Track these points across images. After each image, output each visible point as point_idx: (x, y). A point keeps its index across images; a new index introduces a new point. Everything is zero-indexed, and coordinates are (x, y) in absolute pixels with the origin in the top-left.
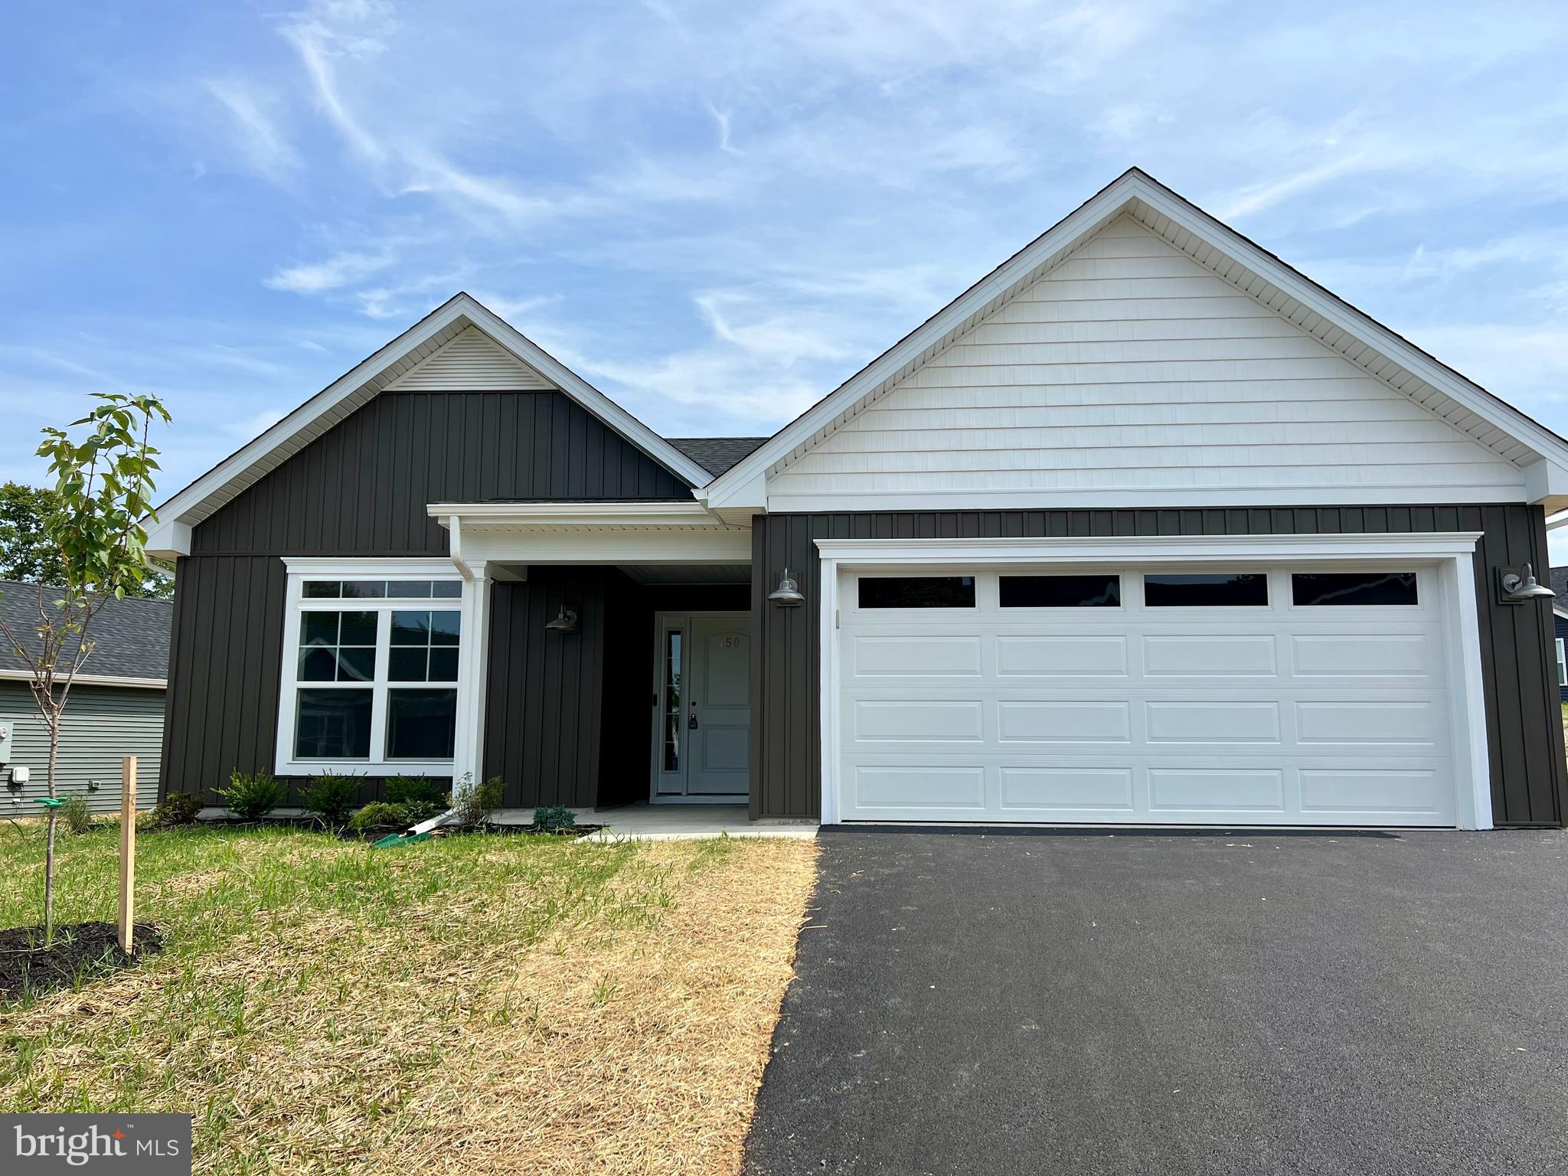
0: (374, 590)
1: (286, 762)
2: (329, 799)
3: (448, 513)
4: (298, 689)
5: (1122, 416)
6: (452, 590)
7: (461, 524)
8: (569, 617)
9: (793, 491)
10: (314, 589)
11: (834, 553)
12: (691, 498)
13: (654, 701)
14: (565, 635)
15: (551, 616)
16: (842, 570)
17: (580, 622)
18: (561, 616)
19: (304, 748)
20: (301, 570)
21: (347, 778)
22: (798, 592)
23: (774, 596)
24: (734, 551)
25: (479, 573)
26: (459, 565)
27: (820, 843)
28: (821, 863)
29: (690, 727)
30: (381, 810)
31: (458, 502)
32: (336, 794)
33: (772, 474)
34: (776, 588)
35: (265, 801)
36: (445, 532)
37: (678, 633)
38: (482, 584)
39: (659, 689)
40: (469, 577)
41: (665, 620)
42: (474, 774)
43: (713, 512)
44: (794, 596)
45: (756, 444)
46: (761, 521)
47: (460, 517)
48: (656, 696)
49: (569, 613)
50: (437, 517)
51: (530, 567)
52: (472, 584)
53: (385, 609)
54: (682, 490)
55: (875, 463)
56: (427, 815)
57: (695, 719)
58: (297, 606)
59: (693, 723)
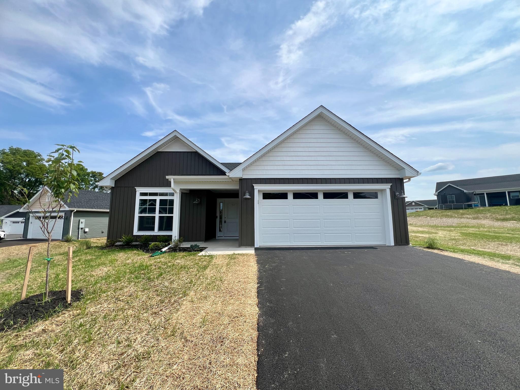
0: (155, 194)
1: (136, 232)
2: (145, 241)
3: (171, 178)
4: (139, 216)
5: (319, 158)
6: (172, 194)
7: (174, 180)
8: (198, 201)
9: (248, 174)
10: (142, 194)
11: (257, 187)
12: (225, 175)
13: (217, 217)
14: (198, 204)
15: (194, 200)
16: (259, 191)
17: (201, 201)
18: (197, 200)
19: (140, 229)
20: (139, 190)
21: (149, 235)
22: (250, 196)
23: (244, 197)
24: (235, 187)
25: (178, 191)
26: (174, 190)
27: (257, 255)
28: (258, 262)
29: (224, 223)
30: (156, 244)
31: (173, 175)
32: (146, 240)
33: (244, 170)
34: (245, 195)
35: (130, 241)
36: (170, 182)
37: (221, 203)
38: (178, 194)
39: (218, 215)
40: (176, 192)
41: (219, 200)
42: (177, 236)
43: (231, 178)
44: (249, 197)
45: (239, 164)
46: (241, 180)
47: (173, 179)
48: (217, 216)
49: (198, 200)
50: (168, 179)
51: (190, 190)
52: (176, 194)
53: (158, 198)
54: (223, 173)
55: (266, 168)
56: (166, 246)
57: (226, 221)
58: (138, 198)
59: (225, 222)
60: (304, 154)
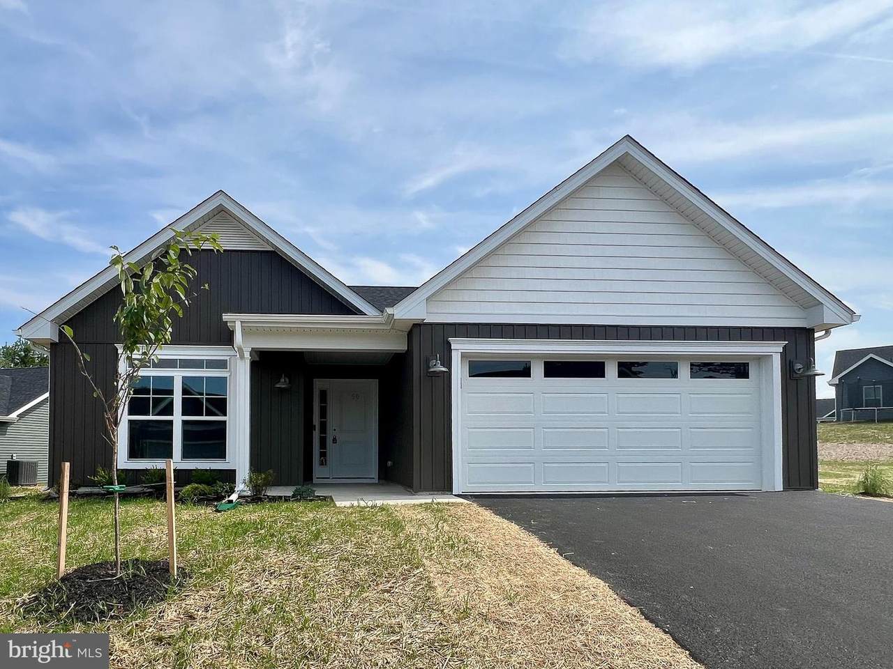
0: (170, 364)
1: (122, 460)
3: (236, 321)
4: (129, 421)
7: (243, 326)
11: (460, 347)
14: (284, 390)
16: (462, 355)
17: (291, 384)
19: (134, 453)
30: (196, 488)
36: (233, 331)
46: (417, 327)
47: (243, 322)
50: (229, 322)
53: (178, 375)
58: (125, 373)
59: (335, 440)
60: (576, 262)
